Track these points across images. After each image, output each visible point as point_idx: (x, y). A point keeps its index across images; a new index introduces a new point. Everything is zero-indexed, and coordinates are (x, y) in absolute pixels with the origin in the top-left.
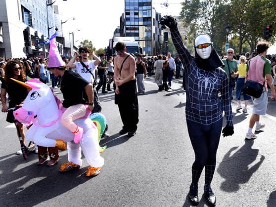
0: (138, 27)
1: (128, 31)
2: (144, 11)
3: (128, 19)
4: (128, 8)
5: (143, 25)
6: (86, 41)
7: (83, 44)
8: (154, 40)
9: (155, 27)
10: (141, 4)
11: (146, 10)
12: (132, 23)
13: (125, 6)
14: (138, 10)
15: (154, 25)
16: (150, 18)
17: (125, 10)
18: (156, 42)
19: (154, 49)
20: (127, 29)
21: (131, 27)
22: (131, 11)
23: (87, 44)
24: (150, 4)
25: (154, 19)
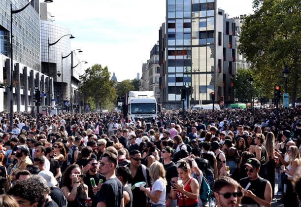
0: (189, 49)
1: (171, 57)
2: (201, 20)
3: (172, 36)
4: (172, 15)
5: (199, 46)
6: (97, 67)
7: (91, 74)
8: (220, 72)
9: (221, 47)
10: (197, 7)
11: (206, 18)
12: (179, 42)
13: (167, 12)
14: (191, 18)
15: (220, 44)
16: (213, 32)
17: (168, 19)
18: (224, 75)
19: (220, 88)
20: (170, 53)
21: (177, 49)
22: (177, 21)
23: (98, 73)
24: (212, 6)
25: (220, 33)
